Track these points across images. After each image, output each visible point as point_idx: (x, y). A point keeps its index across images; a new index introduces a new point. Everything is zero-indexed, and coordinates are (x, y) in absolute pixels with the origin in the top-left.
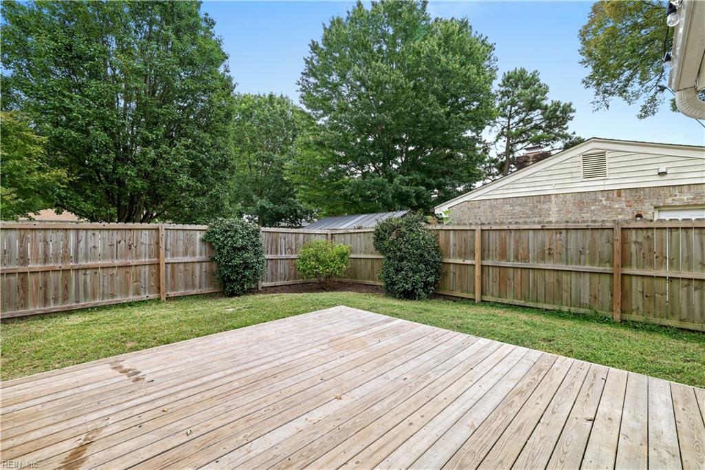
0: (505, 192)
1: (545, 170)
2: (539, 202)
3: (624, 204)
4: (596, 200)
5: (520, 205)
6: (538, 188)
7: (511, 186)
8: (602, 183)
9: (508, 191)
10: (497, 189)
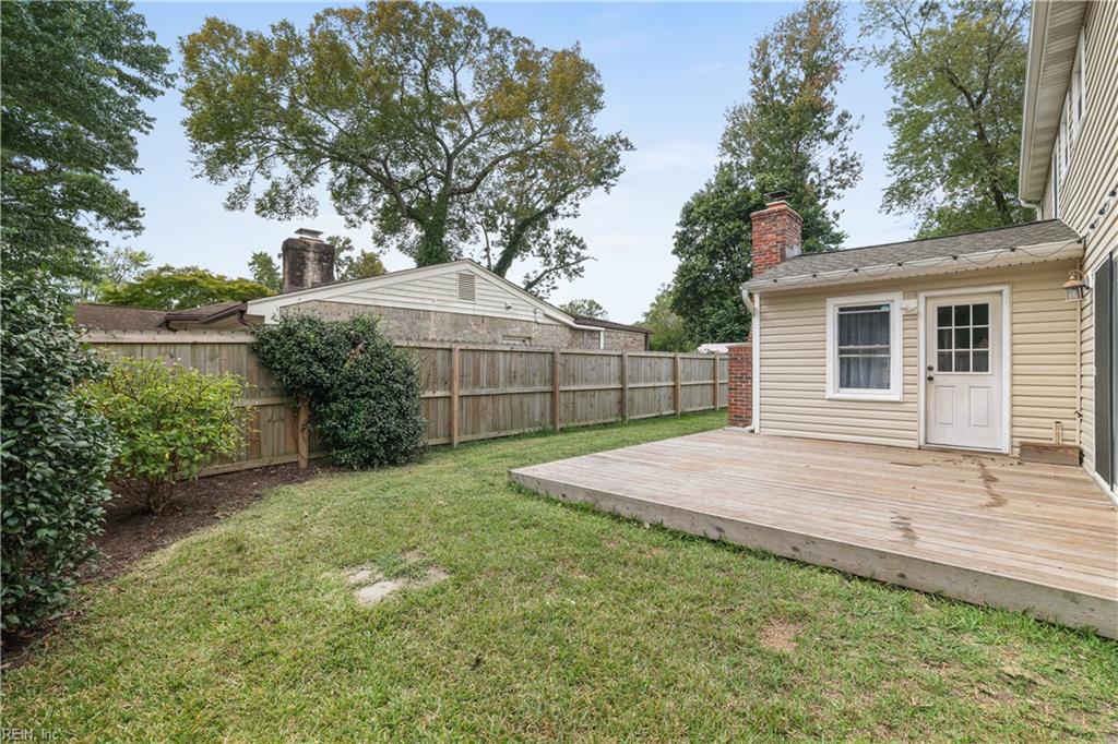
0: (378, 297)
1: (426, 280)
2: (418, 318)
3: (485, 331)
4: (467, 324)
5: (397, 318)
6: (418, 301)
7: (387, 291)
8: (471, 306)
9: (384, 297)
10: (367, 291)
